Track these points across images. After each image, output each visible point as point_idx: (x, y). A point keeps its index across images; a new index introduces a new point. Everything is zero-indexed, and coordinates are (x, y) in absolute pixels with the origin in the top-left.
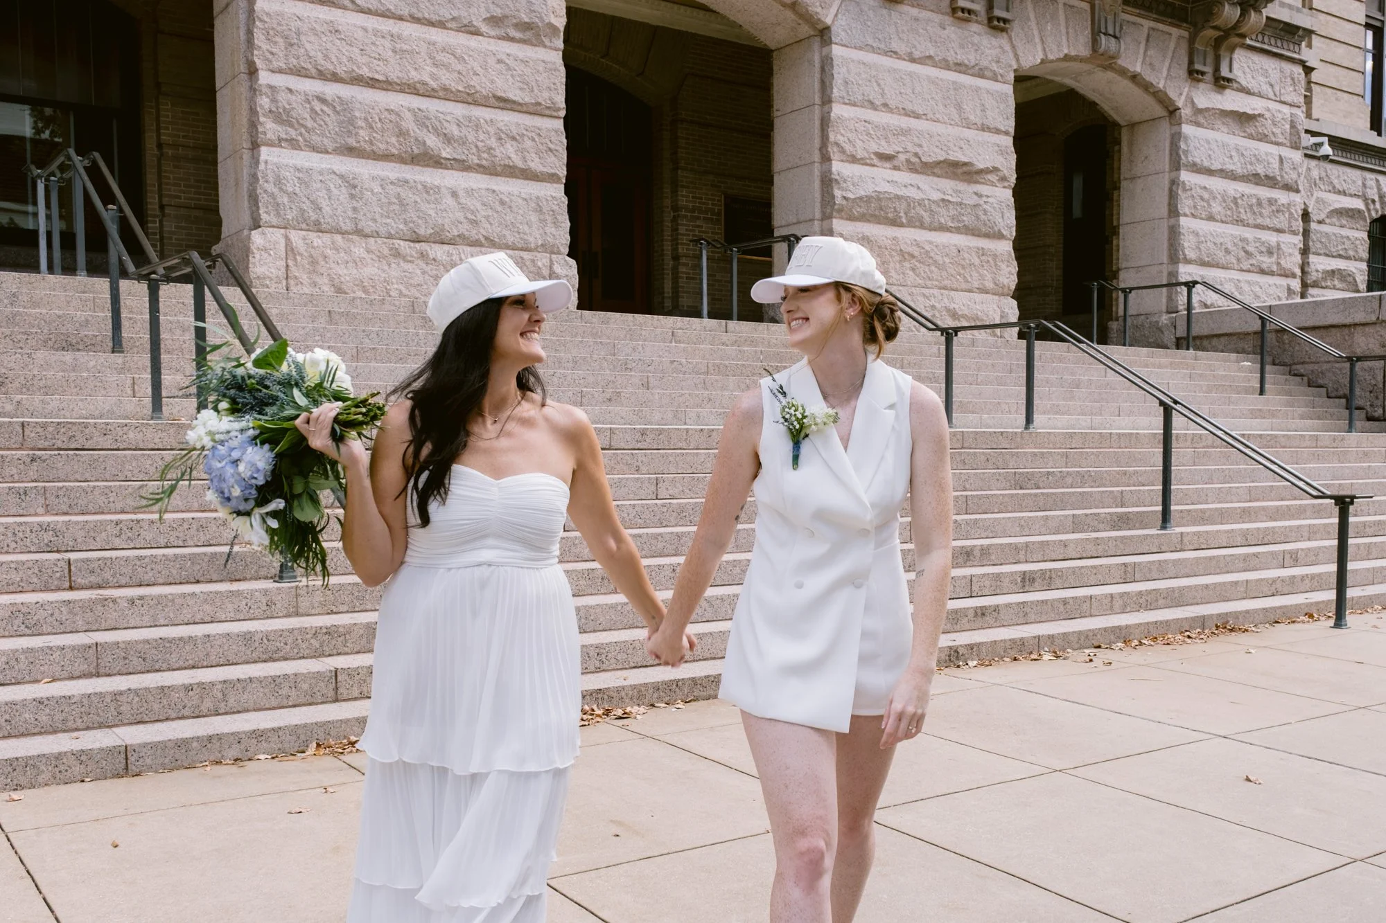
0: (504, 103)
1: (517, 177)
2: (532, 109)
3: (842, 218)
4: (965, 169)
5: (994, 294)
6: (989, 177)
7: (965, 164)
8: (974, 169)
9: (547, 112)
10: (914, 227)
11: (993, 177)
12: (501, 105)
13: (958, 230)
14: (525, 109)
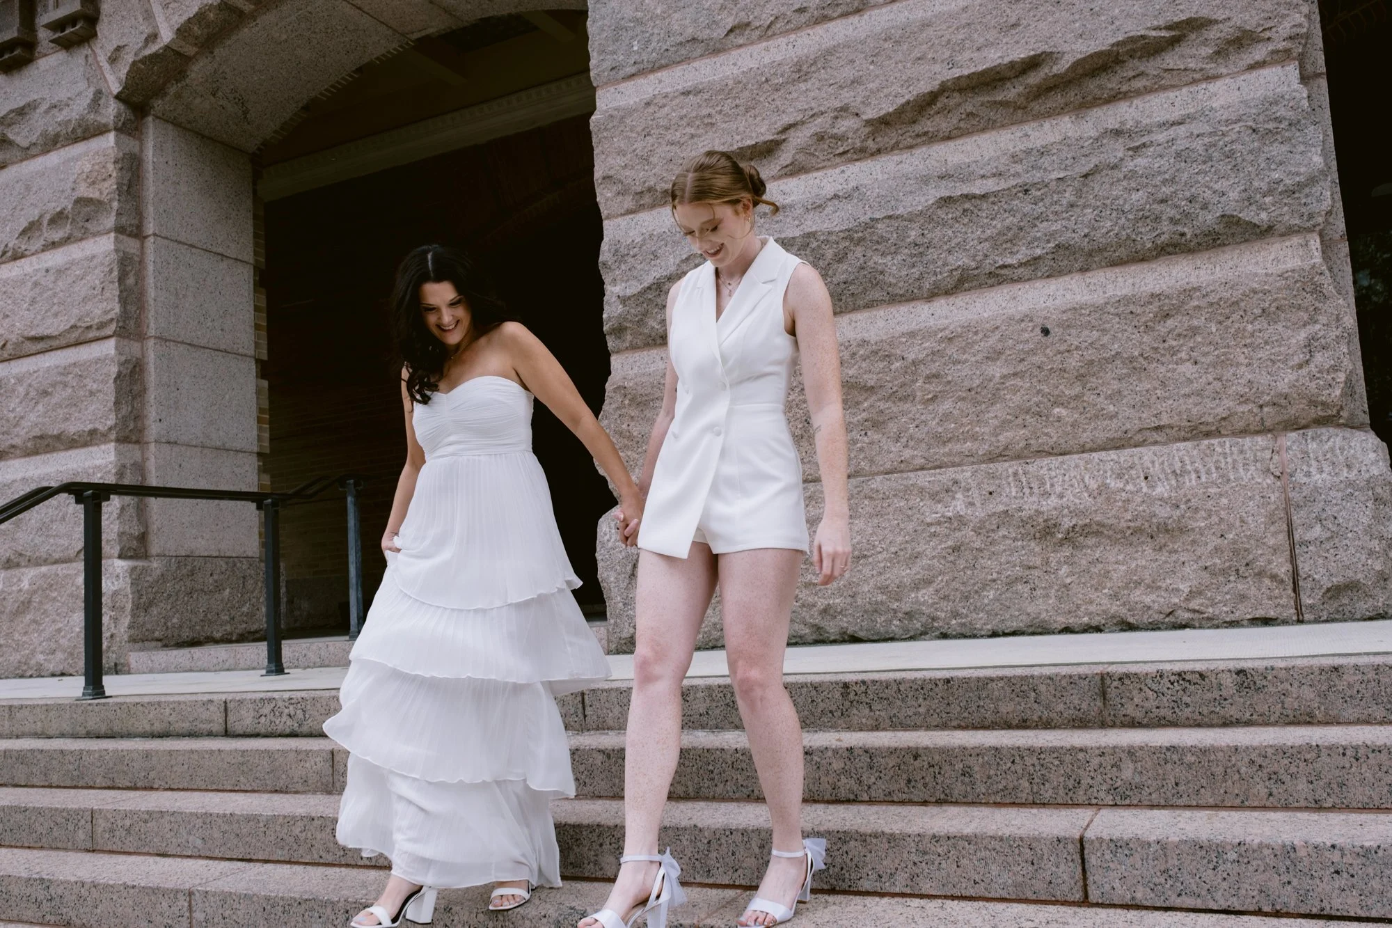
0: (42, 343)
1: (54, 450)
2: (74, 335)
3: (634, 348)
4: (1034, 79)
5: (1244, 432)
6: (1171, 60)
7: (1032, 64)
8: (1062, 67)
9: (91, 335)
10: (869, 306)
11: (1192, 55)
12: (40, 346)
13: (1034, 269)
14: (63, 342)
